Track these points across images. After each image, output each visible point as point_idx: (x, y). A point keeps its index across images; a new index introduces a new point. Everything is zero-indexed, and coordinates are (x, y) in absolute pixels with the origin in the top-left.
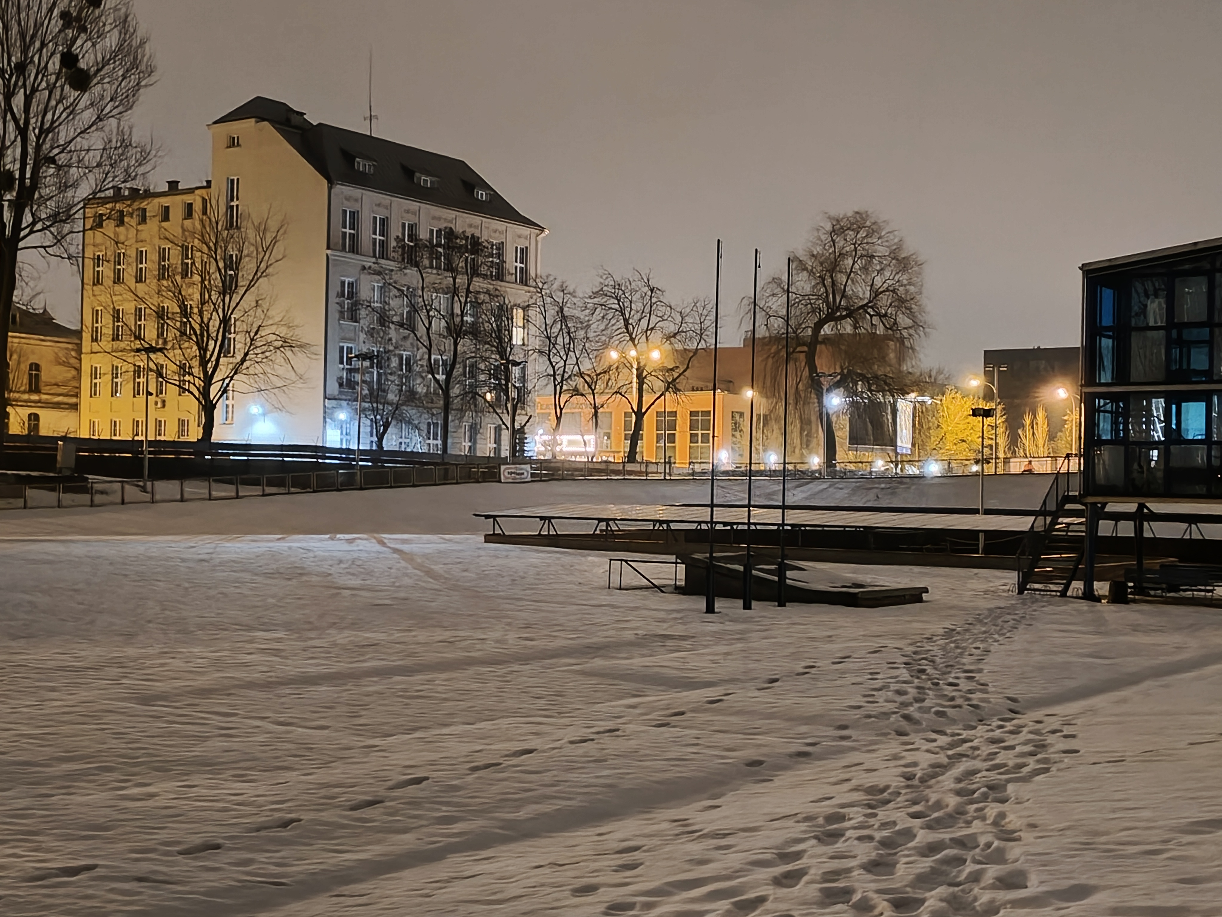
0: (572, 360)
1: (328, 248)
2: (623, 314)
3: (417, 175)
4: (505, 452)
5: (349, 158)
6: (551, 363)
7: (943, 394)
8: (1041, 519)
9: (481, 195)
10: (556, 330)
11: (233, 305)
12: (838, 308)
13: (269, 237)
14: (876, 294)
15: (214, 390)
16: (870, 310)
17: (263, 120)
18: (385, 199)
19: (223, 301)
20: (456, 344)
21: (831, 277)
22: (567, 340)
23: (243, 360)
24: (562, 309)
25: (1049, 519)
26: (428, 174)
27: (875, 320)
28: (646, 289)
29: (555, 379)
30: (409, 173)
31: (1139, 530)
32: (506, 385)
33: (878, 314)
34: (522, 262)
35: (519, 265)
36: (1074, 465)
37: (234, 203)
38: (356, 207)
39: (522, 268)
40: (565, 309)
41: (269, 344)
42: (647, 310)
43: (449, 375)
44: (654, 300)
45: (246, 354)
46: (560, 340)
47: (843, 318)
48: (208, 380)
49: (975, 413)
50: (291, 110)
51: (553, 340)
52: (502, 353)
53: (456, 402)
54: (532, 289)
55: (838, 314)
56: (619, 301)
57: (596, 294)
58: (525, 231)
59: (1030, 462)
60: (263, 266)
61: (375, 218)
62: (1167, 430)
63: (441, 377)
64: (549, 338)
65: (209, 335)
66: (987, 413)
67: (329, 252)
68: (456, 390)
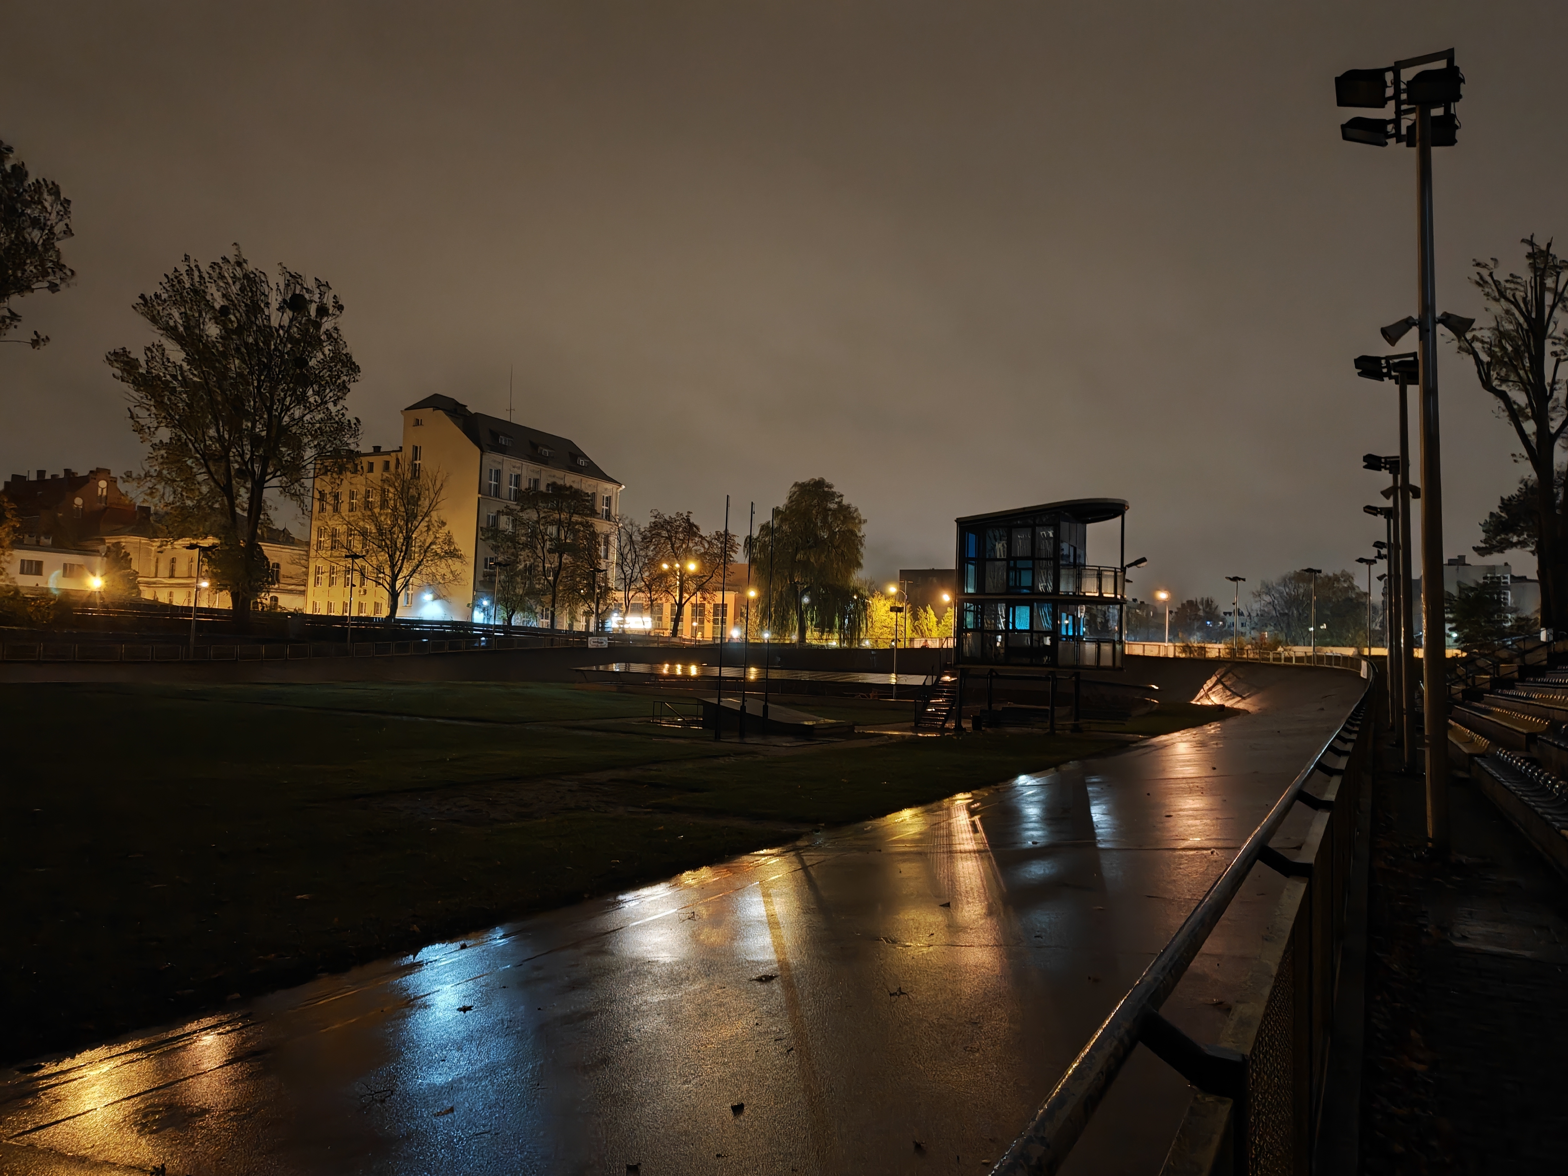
0: (637, 570)
1: (479, 493)
3: (540, 448)
4: (592, 629)
5: (495, 435)
6: (623, 571)
7: (873, 597)
8: (930, 677)
9: (582, 462)
10: (626, 550)
11: (413, 528)
13: (439, 482)
15: (398, 584)
17: (438, 408)
18: (518, 463)
19: (407, 525)
20: (561, 557)
23: (419, 565)
24: (631, 537)
25: (935, 678)
26: (547, 447)
29: (625, 581)
30: (534, 446)
32: (594, 584)
34: (607, 506)
35: (605, 507)
36: (951, 644)
37: (418, 462)
38: (500, 467)
39: (606, 510)
40: (633, 537)
43: (556, 577)
45: (421, 561)
46: (629, 556)
48: (394, 578)
49: (892, 609)
50: (457, 404)
51: (625, 556)
52: (592, 564)
53: (561, 595)
54: (612, 523)
57: (653, 527)
58: (609, 486)
59: (926, 641)
61: (511, 475)
62: (1007, 623)
63: (551, 578)
64: (622, 554)
65: (396, 548)
66: (900, 610)
67: (480, 496)
68: (560, 587)
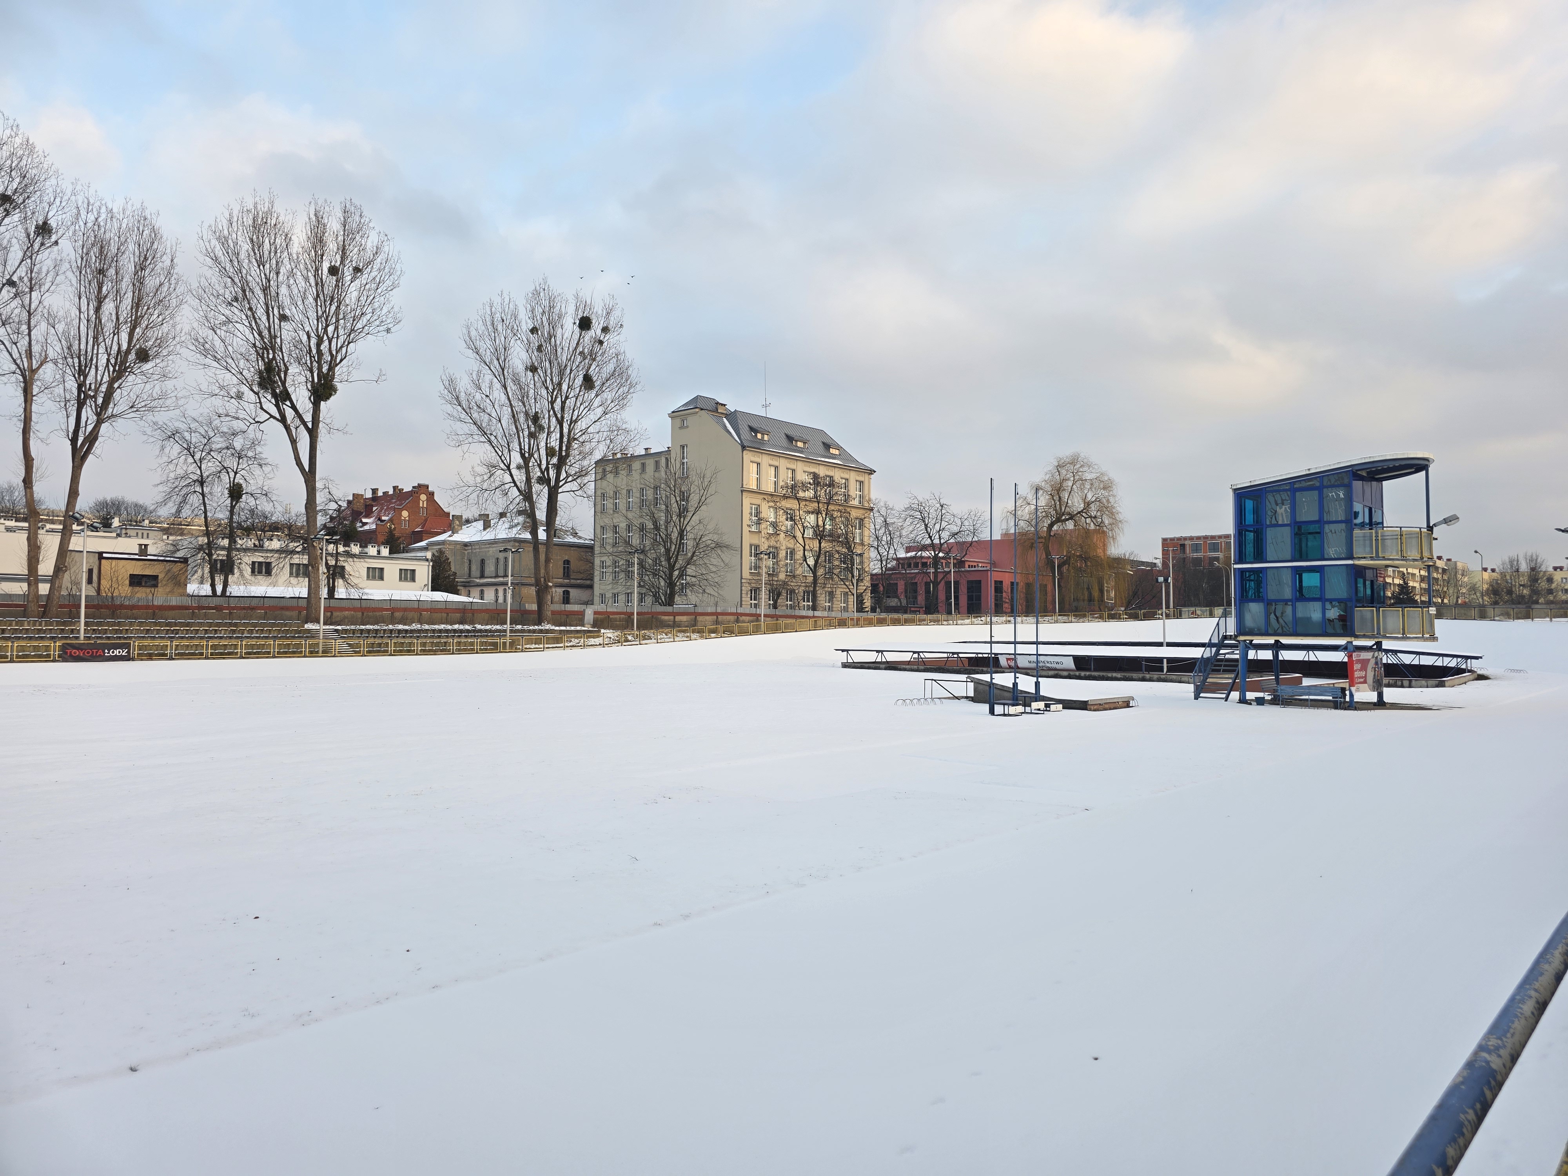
2: (924, 521)
3: (796, 440)
5: (753, 431)
6: (879, 553)
9: (835, 451)
10: (882, 533)
11: (686, 523)
12: (1063, 514)
13: (706, 480)
14: (1088, 504)
15: (675, 575)
16: (1084, 514)
17: (702, 409)
18: (775, 455)
19: (680, 521)
20: (820, 543)
21: (1058, 493)
22: (889, 538)
23: (693, 556)
24: (886, 519)
26: (802, 439)
27: (1088, 520)
28: (939, 505)
30: (790, 439)
31: (1276, 656)
32: (852, 568)
33: (1091, 517)
34: (860, 491)
35: (858, 493)
37: (685, 460)
38: (759, 461)
39: (860, 495)
40: (888, 519)
41: (707, 546)
42: (939, 517)
43: (816, 562)
44: (944, 511)
45: (694, 553)
47: (1067, 520)
48: (671, 568)
50: (719, 403)
51: (880, 539)
52: (849, 548)
53: (821, 581)
55: (1064, 518)
56: (921, 513)
57: (907, 509)
60: (703, 498)
61: (770, 467)
63: (811, 563)
64: (877, 537)
65: (671, 542)
67: (743, 489)
68: (820, 572)
